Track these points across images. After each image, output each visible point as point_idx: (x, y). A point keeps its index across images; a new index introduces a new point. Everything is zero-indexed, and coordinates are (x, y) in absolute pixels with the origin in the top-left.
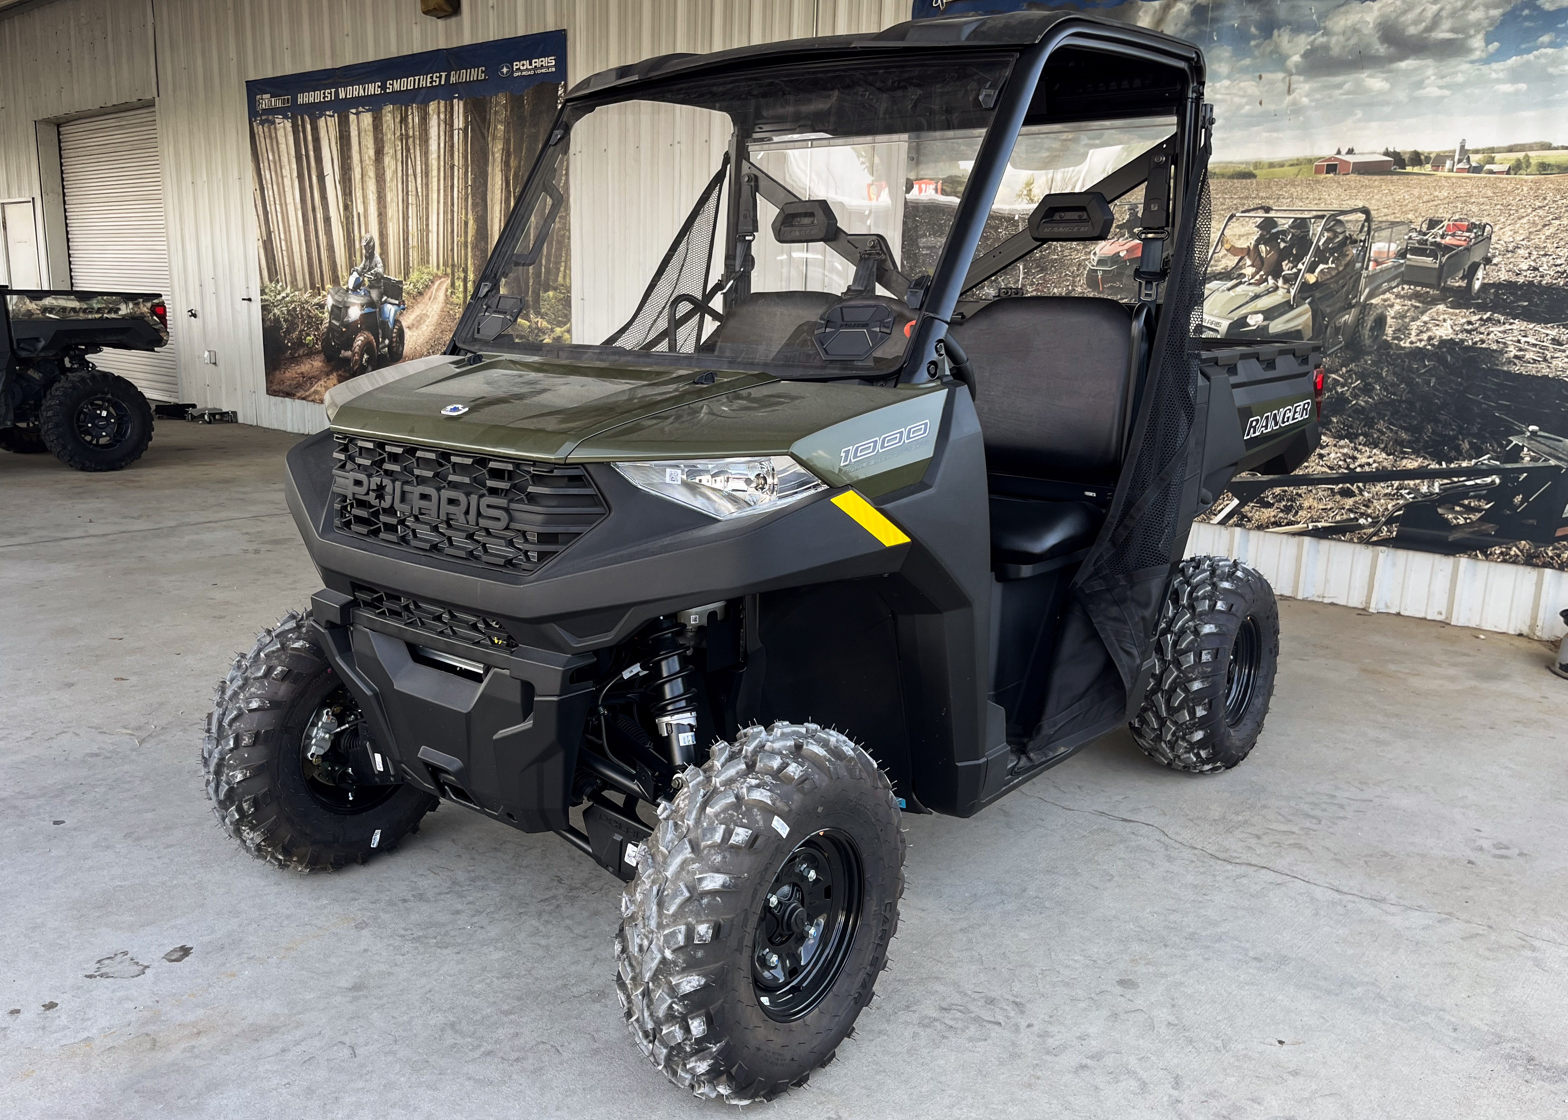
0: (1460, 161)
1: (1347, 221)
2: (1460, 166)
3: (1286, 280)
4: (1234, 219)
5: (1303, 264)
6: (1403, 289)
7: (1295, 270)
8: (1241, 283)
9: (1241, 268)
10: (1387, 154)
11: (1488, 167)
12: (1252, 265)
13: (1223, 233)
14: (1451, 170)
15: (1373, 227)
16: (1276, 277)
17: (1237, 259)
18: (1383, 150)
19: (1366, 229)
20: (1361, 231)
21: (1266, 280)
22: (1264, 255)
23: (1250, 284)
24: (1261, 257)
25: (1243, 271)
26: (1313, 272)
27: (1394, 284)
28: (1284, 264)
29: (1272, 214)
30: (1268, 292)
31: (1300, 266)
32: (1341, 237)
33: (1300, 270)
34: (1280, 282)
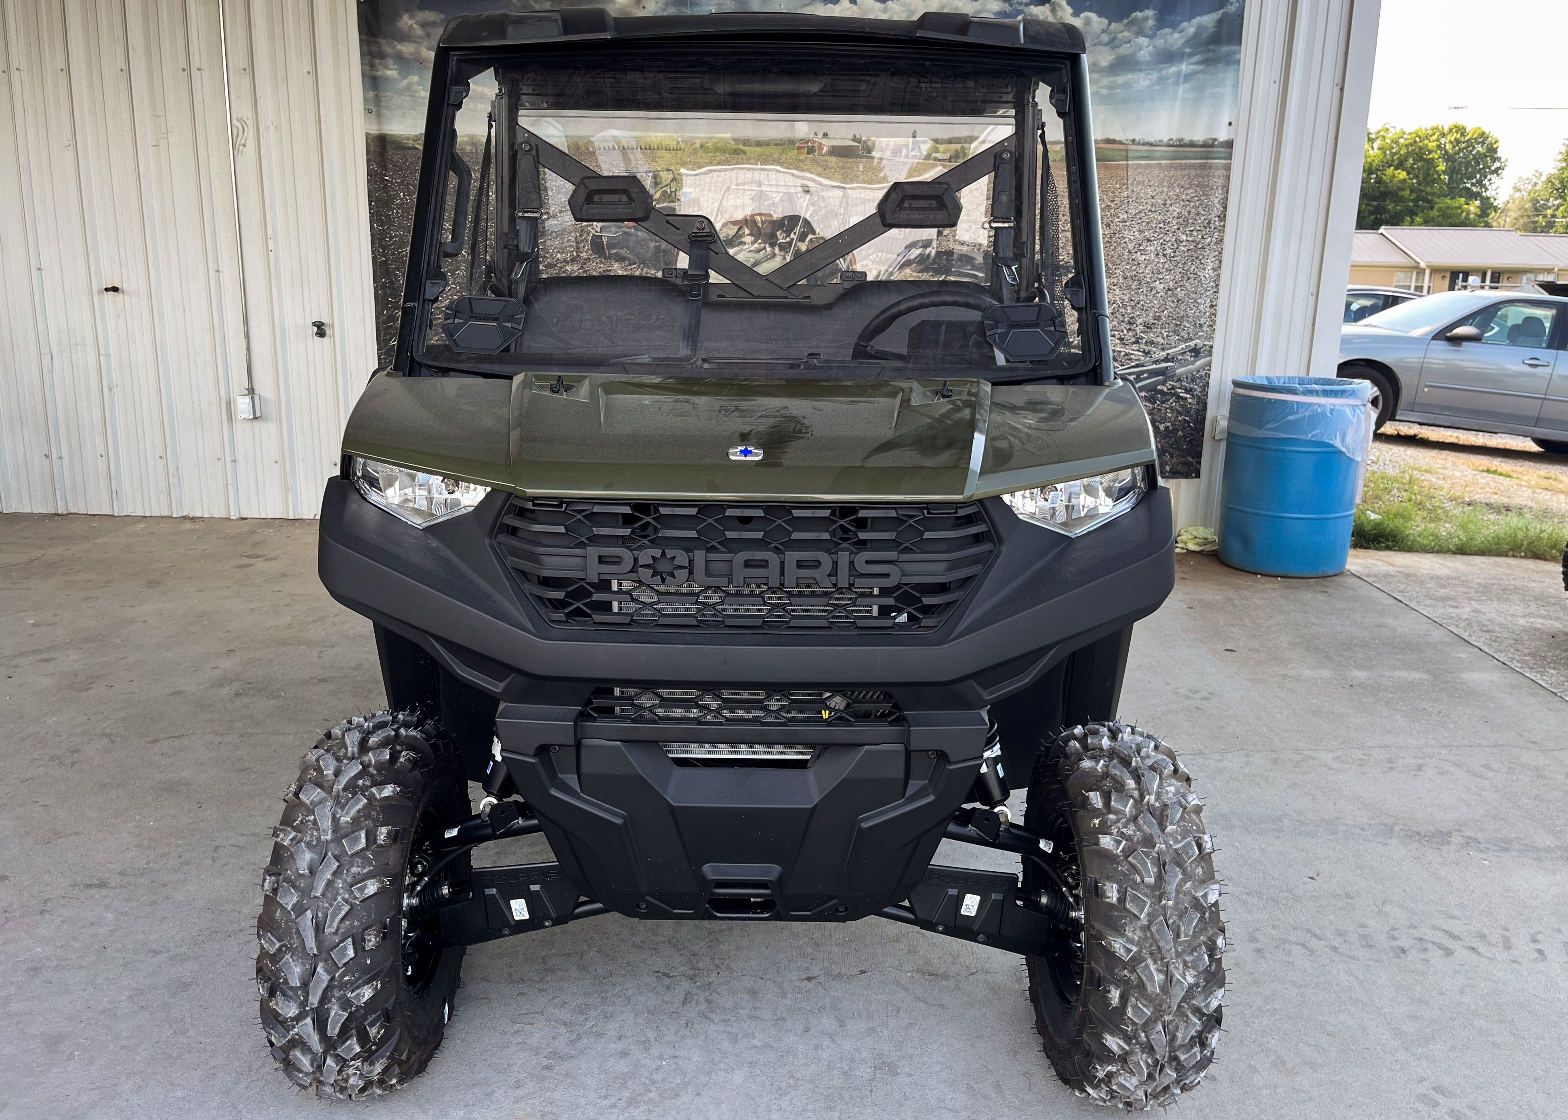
0: (913, 149)
1: (829, 197)
2: (914, 153)
3: (783, 248)
4: (730, 191)
5: (795, 234)
6: (878, 256)
7: (788, 239)
8: (742, 250)
9: (741, 236)
10: (854, 139)
11: (934, 155)
12: (750, 234)
13: (721, 204)
14: (907, 157)
15: (851, 203)
16: (772, 245)
17: (736, 228)
18: (851, 137)
19: (844, 205)
20: (840, 207)
21: (765, 248)
22: (760, 225)
23: (750, 251)
24: (758, 227)
25: (743, 239)
26: (804, 242)
27: (870, 252)
28: (778, 233)
29: (764, 188)
30: (767, 259)
31: (792, 236)
32: (824, 211)
33: (792, 239)
34: (777, 250)
